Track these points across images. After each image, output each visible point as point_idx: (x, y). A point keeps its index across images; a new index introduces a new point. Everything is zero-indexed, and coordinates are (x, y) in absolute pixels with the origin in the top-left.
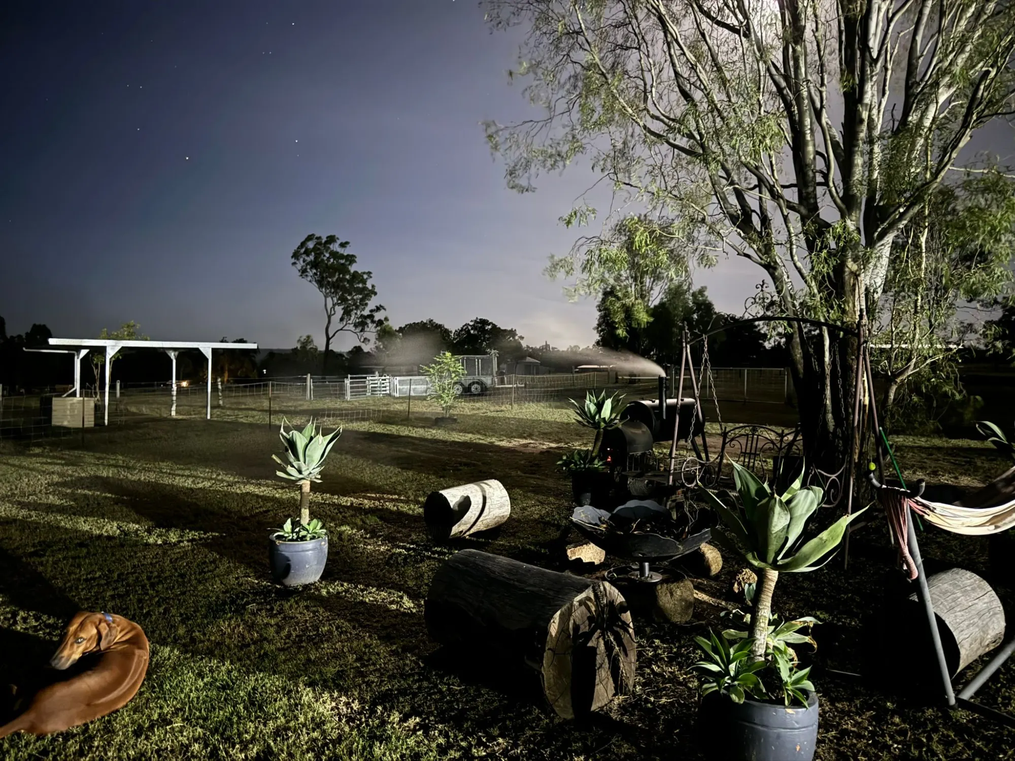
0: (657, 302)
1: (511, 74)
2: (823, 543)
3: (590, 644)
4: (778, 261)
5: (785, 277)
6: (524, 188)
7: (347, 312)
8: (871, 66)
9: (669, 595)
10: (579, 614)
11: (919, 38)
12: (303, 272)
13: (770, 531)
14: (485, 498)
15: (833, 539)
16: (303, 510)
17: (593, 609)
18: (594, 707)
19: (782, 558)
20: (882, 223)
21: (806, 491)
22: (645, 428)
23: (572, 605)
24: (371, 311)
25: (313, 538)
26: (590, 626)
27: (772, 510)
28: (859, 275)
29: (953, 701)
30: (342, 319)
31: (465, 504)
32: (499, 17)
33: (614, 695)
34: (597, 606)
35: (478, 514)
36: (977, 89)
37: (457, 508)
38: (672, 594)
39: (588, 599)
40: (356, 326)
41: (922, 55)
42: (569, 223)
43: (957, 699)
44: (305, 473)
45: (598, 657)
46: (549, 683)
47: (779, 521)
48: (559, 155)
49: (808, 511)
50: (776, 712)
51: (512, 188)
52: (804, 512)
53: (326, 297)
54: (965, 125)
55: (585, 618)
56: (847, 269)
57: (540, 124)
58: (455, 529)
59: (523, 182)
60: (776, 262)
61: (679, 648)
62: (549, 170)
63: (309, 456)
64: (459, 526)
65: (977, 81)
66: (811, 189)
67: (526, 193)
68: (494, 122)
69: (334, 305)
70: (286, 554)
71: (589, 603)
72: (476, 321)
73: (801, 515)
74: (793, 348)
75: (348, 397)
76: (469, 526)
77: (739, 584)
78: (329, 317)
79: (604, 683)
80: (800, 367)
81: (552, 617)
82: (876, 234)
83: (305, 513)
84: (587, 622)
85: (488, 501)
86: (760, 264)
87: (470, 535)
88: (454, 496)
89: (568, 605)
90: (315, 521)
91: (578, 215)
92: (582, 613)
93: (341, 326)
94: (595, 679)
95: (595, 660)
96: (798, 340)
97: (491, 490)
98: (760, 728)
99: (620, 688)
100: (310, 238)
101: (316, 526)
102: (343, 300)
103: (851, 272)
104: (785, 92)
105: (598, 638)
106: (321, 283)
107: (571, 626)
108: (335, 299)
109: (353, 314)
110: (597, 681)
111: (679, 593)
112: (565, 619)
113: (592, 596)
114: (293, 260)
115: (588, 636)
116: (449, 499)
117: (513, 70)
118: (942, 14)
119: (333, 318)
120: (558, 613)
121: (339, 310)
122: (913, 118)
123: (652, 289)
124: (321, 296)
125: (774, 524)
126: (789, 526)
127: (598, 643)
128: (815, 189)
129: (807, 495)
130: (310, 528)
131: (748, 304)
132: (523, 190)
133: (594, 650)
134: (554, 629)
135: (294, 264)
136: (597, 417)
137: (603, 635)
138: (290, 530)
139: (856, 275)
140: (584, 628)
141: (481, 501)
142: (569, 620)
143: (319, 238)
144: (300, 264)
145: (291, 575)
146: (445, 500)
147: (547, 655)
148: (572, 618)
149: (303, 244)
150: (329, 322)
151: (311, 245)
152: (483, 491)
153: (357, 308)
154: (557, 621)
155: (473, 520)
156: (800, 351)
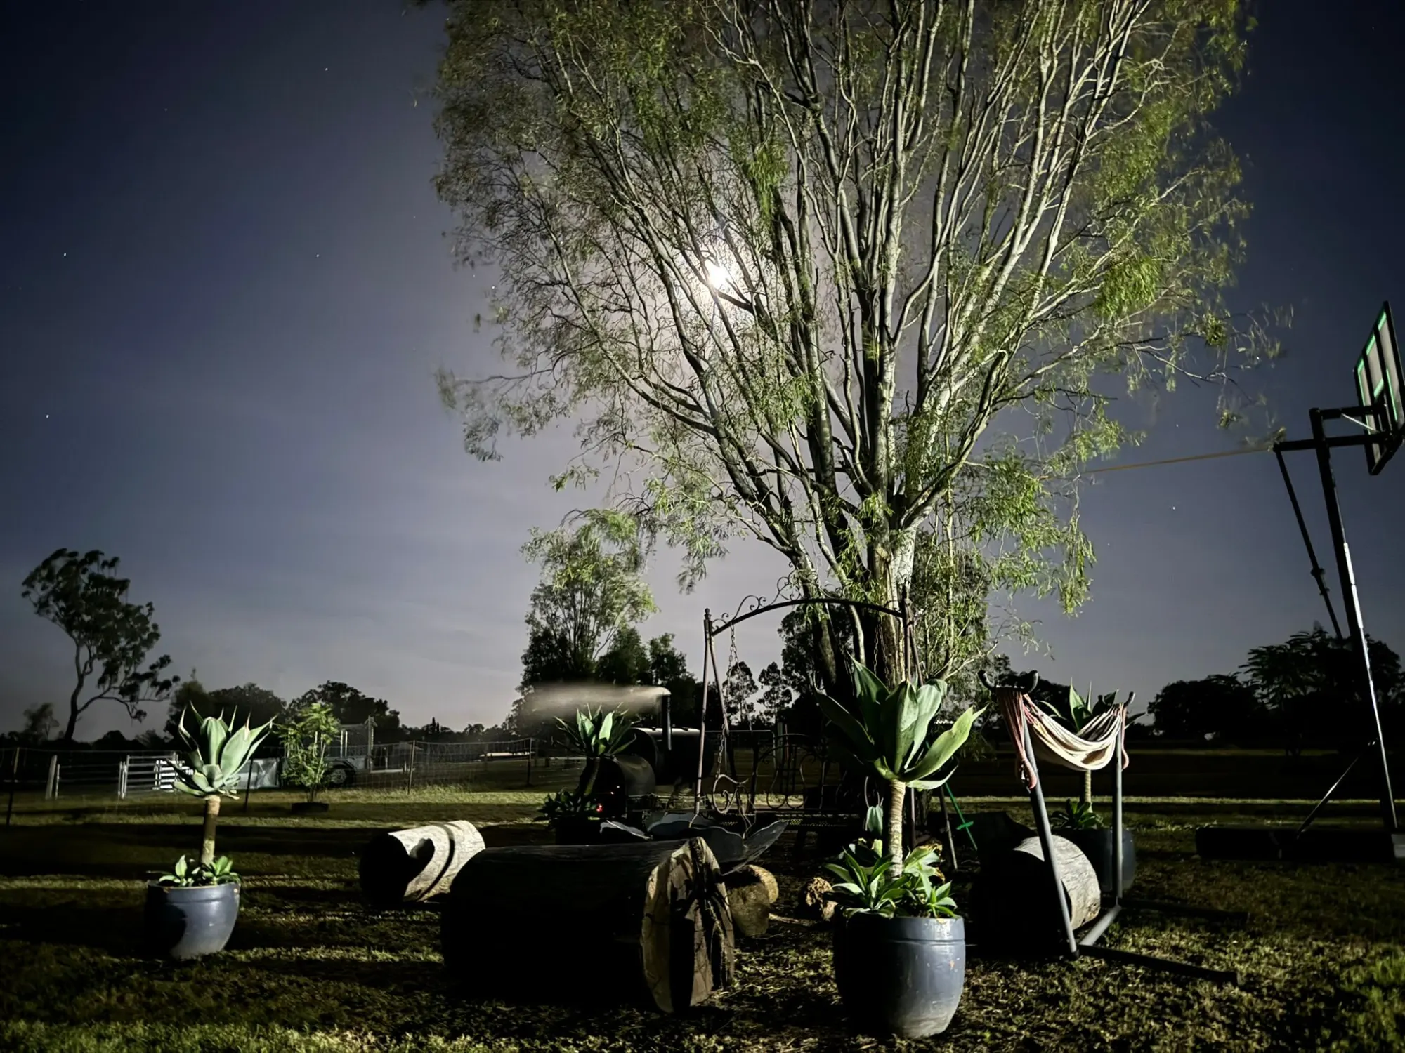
0: (604, 652)
1: (478, 318)
2: (952, 740)
3: (688, 917)
4: (801, 548)
5: (810, 566)
6: (486, 454)
7: (111, 670)
8: (889, 345)
9: (741, 900)
10: (676, 873)
11: (927, 327)
12: (42, 606)
13: (900, 729)
14: (452, 844)
15: (962, 732)
16: (206, 842)
17: (690, 871)
18: (693, 1002)
19: (909, 767)
20: (908, 508)
21: (929, 686)
22: (646, 764)
23: (669, 861)
24: (153, 667)
25: (220, 882)
26: (687, 892)
27: (902, 702)
28: (890, 562)
29: (1074, 948)
30: (102, 681)
31: (427, 849)
32: (466, 252)
33: (714, 989)
34: (694, 868)
35: (443, 864)
36: (990, 377)
37: (415, 855)
38: (745, 900)
39: (684, 856)
40: (123, 691)
41: (931, 344)
42: (559, 485)
43: (1079, 946)
44: (217, 784)
45: (696, 935)
46: (648, 960)
47: (908, 716)
48: (537, 416)
49: (932, 709)
50: (927, 922)
51: (472, 452)
52: (928, 710)
53: (79, 646)
54: (981, 410)
55: (682, 882)
56: (877, 556)
57: (512, 383)
58: (411, 887)
59: (486, 445)
60: (799, 549)
61: (766, 953)
62: (522, 435)
63: (227, 758)
64: (417, 882)
65: (989, 367)
66: (829, 473)
67: (488, 461)
68: (452, 373)
69: (91, 658)
70: (180, 906)
71: (685, 862)
72: (326, 687)
73: (925, 714)
74: (823, 647)
75: (123, 793)
76: (430, 883)
77: (813, 895)
78: (81, 678)
79: (703, 970)
80: (832, 669)
81: (650, 874)
82: (903, 520)
83: (210, 845)
84: (684, 887)
85: (457, 847)
86: (783, 551)
87: (429, 899)
88: (411, 840)
89: (665, 861)
90: (223, 859)
91: (576, 475)
92: (679, 875)
93: (100, 691)
94: (693, 963)
95: (693, 939)
96: (828, 637)
97: (460, 832)
98: (913, 943)
99: (720, 979)
100: (59, 553)
101: (224, 865)
102: (105, 650)
103: (882, 559)
104: (796, 370)
105: (696, 910)
106: (70, 624)
107: (669, 889)
108: (94, 649)
109: (122, 669)
110: (696, 969)
111: (753, 896)
112: (663, 876)
113: (689, 854)
114: (25, 589)
115: (686, 905)
116: (404, 843)
117: (482, 316)
118: (948, 306)
119: (87, 679)
120: (656, 869)
121: (99, 667)
122: (927, 406)
123: (598, 633)
124: (72, 644)
125: (903, 720)
126: (916, 722)
127: (694, 915)
128: (833, 474)
129: (931, 689)
130: (218, 868)
131: (781, 585)
132: (484, 456)
133: (691, 924)
134: (652, 889)
135: (25, 594)
136: (594, 739)
137: (702, 907)
138: (183, 873)
139: (887, 564)
140: (682, 895)
141: (447, 846)
142: (667, 881)
143: (74, 554)
144: (38, 593)
145: (184, 939)
146: (398, 843)
147: (646, 921)
148: (669, 879)
149: (47, 564)
150: (80, 685)
151: (59, 563)
152: (450, 833)
153: (129, 663)
154: (655, 879)
155: (436, 874)
156: (831, 650)
